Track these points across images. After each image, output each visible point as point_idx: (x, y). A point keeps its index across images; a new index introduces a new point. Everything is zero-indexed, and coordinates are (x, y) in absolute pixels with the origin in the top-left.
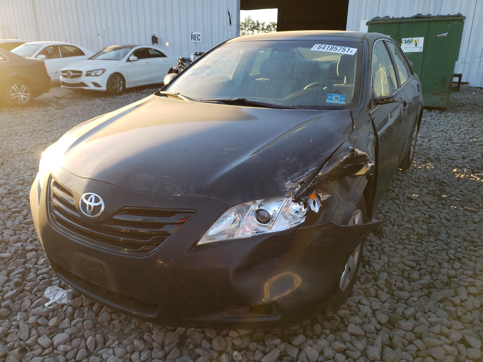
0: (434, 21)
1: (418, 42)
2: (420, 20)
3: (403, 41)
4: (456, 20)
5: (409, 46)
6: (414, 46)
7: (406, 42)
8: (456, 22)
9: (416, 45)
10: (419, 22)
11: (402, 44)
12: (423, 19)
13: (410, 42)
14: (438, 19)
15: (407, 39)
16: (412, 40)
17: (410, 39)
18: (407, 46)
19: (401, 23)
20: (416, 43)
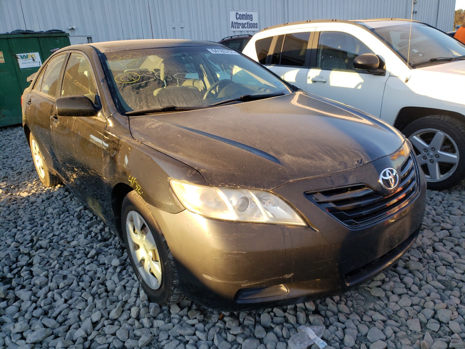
0: (42, 37)
1: (35, 57)
2: (28, 36)
3: (18, 57)
4: (62, 36)
5: (27, 62)
6: (32, 61)
7: (22, 58)
8: (62, 38)
9: (34, 60)
10: (28, 37)
11: (18, 59)
12: (31, 35)
13: (27, 57)
14: (45, 36)
15: (22, 55)
16: (27, 55)
17: (25, 54)
18: (25, 61)
19: (9, 38)
20: (33, 58)
